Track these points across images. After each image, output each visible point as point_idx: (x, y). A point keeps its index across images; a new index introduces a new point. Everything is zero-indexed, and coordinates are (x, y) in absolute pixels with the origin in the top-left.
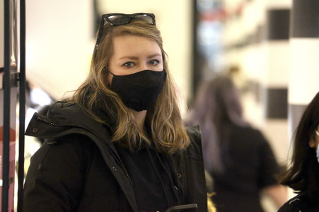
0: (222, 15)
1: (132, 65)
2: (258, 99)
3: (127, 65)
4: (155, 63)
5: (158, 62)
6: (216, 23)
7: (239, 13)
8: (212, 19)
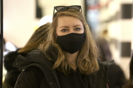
0: (99, 7)
1: (66, 30)
2: (116, 47)
3: (64, 30)
4: (79, 29)
5: (80, 29)
6: (96, 10)
7: (107, 6)
8: (94, 8)
